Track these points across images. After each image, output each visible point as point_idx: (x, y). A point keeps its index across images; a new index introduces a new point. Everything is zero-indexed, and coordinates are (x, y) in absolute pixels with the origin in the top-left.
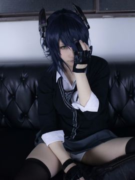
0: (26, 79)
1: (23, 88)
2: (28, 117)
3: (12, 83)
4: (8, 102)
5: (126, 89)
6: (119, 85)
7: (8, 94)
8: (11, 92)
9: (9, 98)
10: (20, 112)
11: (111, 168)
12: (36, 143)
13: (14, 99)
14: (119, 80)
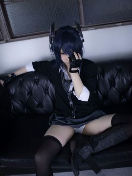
0: (38, 80)
1: (36, 86)
2: (42, 107)
3: (29, 84)
4: (27, 97)
5: (108, 80)
6: (104, 77)
7: (26, 92)
8: (29, 90)
9: (28, 94)
10: (37, 103)
11: (102, 137)
12: (49, 124)
13: (31, 95)
14: (103, 74)
